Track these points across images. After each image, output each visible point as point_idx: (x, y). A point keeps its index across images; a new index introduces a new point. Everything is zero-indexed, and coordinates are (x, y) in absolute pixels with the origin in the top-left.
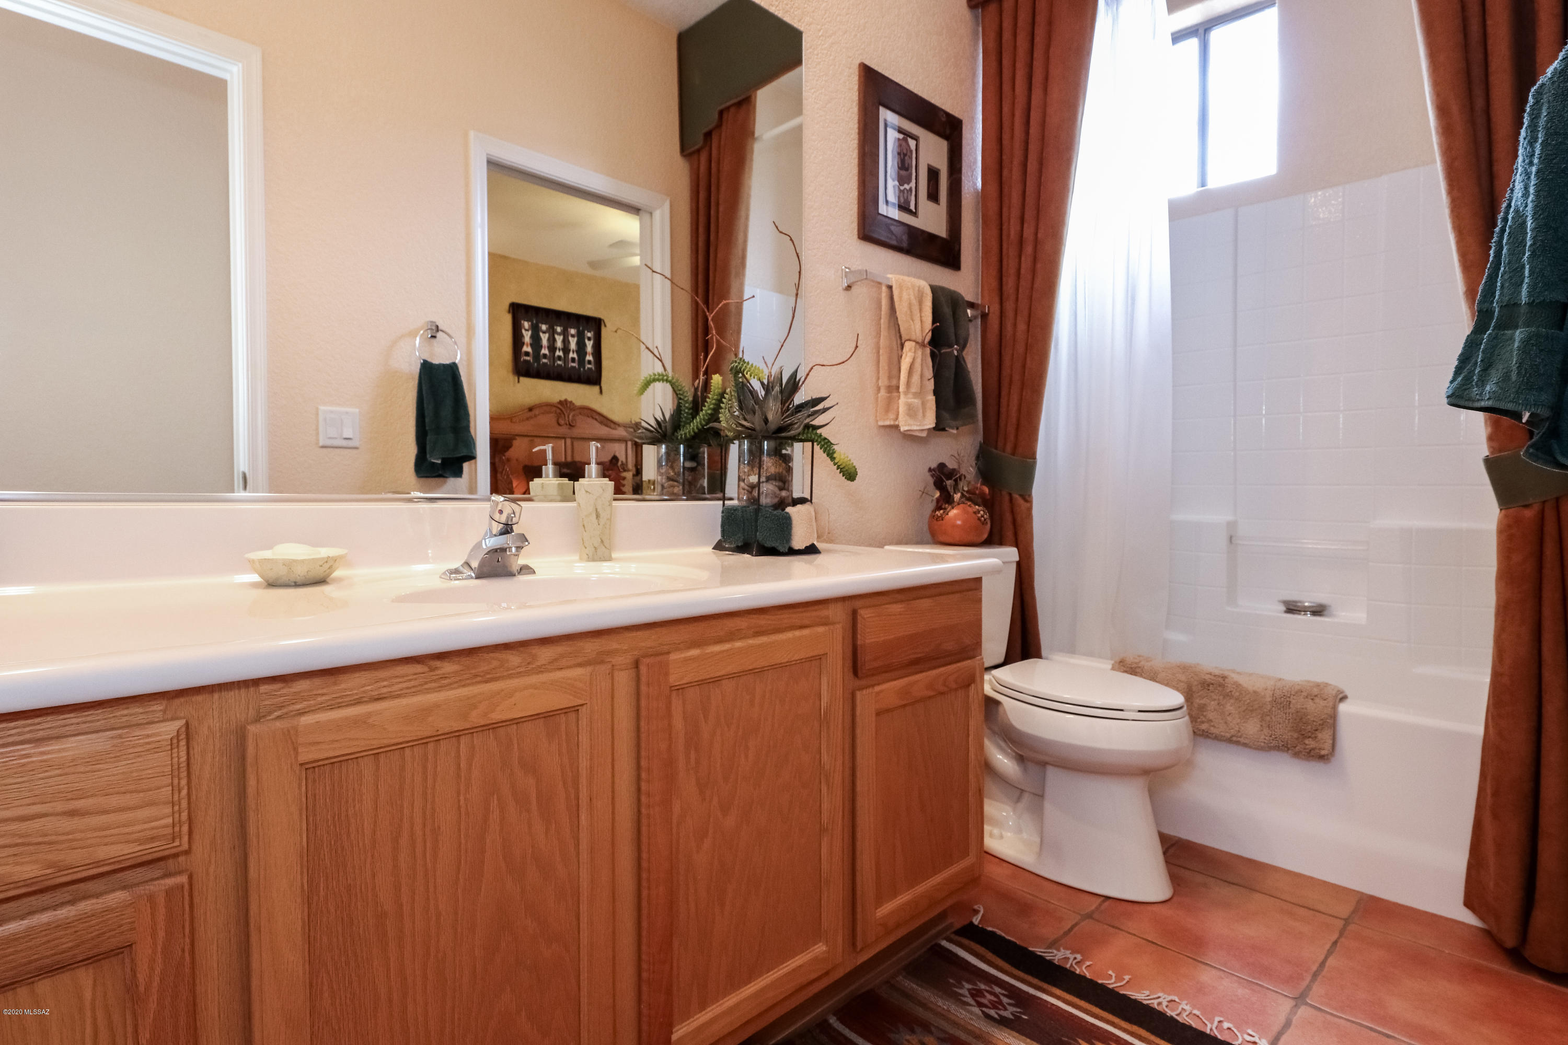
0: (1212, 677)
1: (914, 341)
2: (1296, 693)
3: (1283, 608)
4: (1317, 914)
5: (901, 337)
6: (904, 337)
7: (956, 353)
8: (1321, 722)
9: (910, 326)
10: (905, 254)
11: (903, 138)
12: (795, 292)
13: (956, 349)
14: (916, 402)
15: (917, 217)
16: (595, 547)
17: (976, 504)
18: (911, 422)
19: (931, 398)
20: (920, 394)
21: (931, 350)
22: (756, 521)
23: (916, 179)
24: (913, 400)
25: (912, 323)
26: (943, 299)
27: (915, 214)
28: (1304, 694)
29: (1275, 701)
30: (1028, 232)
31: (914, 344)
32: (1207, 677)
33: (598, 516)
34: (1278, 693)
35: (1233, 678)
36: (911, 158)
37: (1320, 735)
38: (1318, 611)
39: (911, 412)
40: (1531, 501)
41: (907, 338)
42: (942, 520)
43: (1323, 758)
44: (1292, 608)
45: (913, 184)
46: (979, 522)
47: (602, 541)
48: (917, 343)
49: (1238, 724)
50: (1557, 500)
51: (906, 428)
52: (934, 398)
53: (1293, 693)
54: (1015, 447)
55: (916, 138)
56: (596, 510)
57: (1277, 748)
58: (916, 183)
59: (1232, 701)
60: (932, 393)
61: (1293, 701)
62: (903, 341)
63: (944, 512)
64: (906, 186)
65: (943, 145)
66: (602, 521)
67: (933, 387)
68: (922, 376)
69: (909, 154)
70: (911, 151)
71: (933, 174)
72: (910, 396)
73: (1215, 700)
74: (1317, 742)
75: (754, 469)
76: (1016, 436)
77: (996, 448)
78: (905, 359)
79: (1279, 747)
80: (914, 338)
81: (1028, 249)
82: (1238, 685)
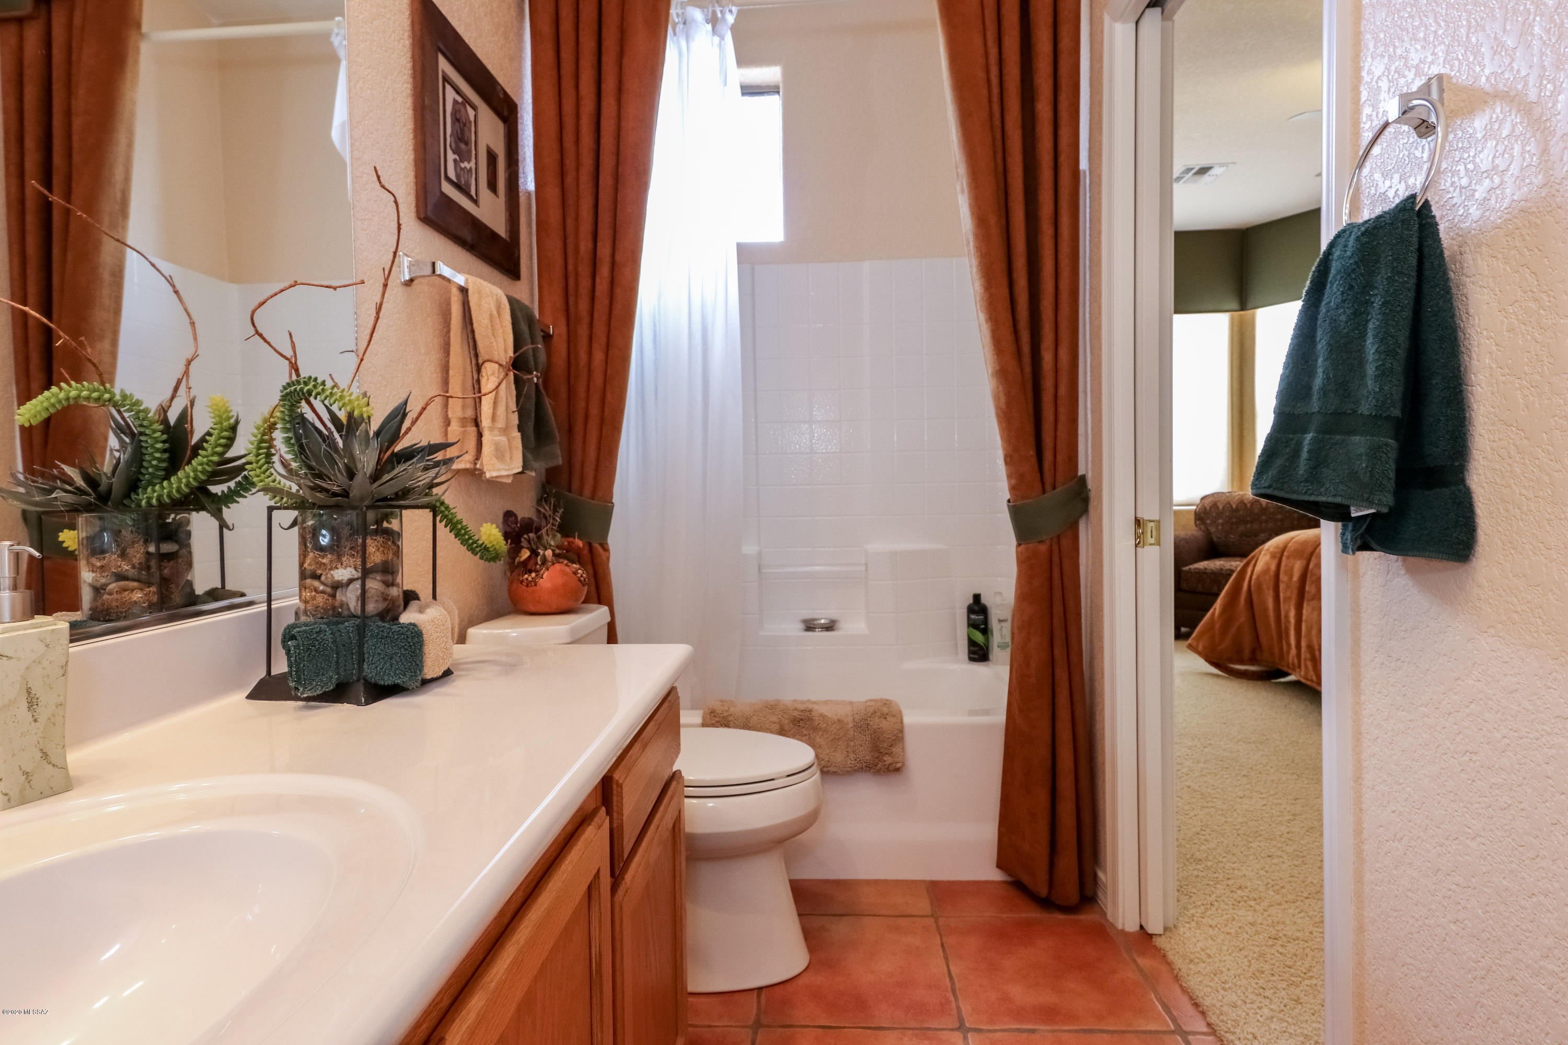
0: (800, 713)
1: (496, 363)
2: (872, 714)
3: (802, 626)
4: (915, 919)
5: (477, 356)
6: (483, 355)
7: (535, 379)
8: (894, 738)
9: (492, 343)
10: (467, 250)
11: (462, 102)
12: (383, 281)
13: (536, 376)
14: (503, 439)
15: (478, 206)
16: (26, 774)
17: (573, 562)
18: (499, 465)
19: (517, 435)
20: (505, 431)
21: (515, 375)
22: (361, 645)
23: (476, 158)
24: (500, 438)
25: (493, 339)
26: (519, 314)
27: (475, 202)
28: (878, 714)
29: (856, 726)
30: (604, 251)
31: (497, 366)
32: (796, 714)
33: (32, 703)
34: (857, 717)
35: (817, 710)
36: (470, 130)
37: (894, 750)
38: (830, 627)
39: (500, 454)
40: (1044, 538)
41: (487, 358)
42: (536, 585)
43: (898, 770)
44: (810, 626)
45: (472, 164)
46: (579, 583)
47: (45, 755)
48: (500, 365)
49: (827, 754)
50: (1058, 536)
51: (495, 474)
52: (519, 435)
53: (869, 715)
54: (595, 489)
55: (474, 108)
56: (29, 691)
57: (860, 770)
58: (476, 163)
59: (820, 733)
60: (516, 429)
61: (871, 723)
62: (480, 361)
63: (537, 575)
64: (465, 165)
65: (500, 126)
66: (44, 713)
67: (517, 422)
68: (507, 406)
69: (467, 125)
70: (470, 122)
71: (492, 158)
72: (496, 432)
73: (806, 735)
74: (892, 757)
75: (344, 559)
76: (596, 478)
77: (570, 491)
78: (487, 384)
79: (862, 768)
80: (496, 359)
81: (604, 271)
82: (823, 716)
